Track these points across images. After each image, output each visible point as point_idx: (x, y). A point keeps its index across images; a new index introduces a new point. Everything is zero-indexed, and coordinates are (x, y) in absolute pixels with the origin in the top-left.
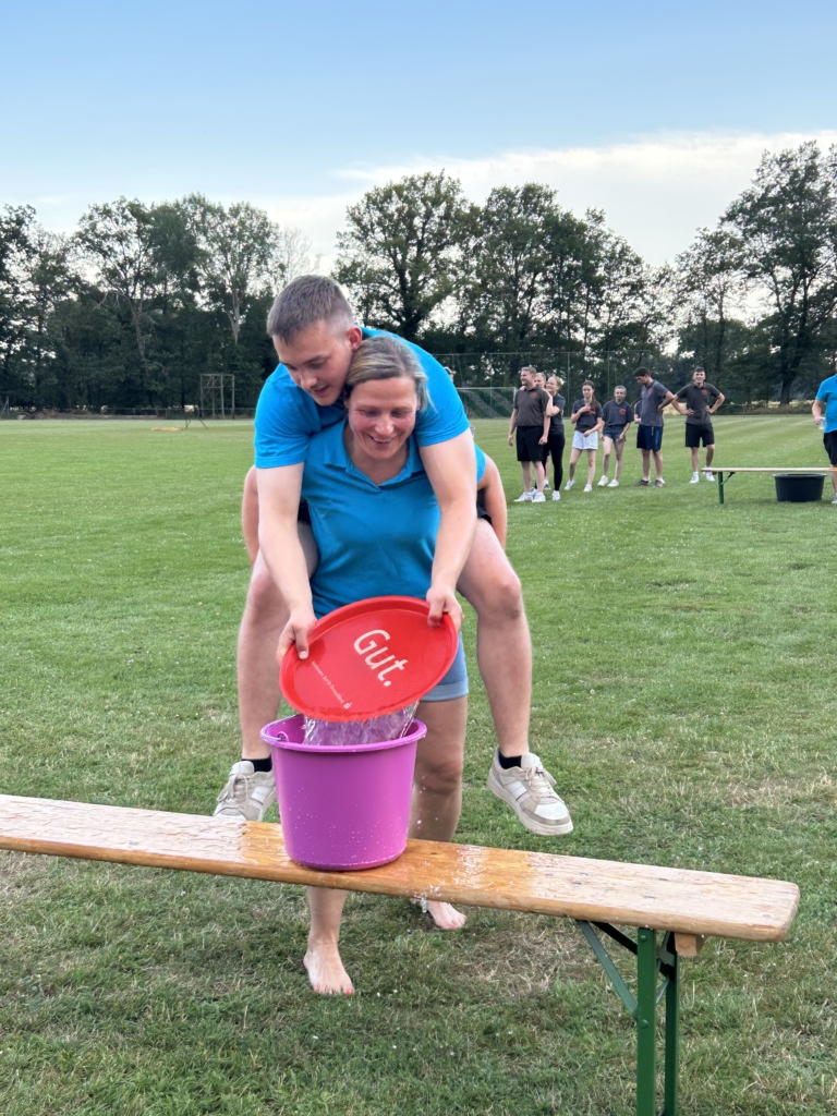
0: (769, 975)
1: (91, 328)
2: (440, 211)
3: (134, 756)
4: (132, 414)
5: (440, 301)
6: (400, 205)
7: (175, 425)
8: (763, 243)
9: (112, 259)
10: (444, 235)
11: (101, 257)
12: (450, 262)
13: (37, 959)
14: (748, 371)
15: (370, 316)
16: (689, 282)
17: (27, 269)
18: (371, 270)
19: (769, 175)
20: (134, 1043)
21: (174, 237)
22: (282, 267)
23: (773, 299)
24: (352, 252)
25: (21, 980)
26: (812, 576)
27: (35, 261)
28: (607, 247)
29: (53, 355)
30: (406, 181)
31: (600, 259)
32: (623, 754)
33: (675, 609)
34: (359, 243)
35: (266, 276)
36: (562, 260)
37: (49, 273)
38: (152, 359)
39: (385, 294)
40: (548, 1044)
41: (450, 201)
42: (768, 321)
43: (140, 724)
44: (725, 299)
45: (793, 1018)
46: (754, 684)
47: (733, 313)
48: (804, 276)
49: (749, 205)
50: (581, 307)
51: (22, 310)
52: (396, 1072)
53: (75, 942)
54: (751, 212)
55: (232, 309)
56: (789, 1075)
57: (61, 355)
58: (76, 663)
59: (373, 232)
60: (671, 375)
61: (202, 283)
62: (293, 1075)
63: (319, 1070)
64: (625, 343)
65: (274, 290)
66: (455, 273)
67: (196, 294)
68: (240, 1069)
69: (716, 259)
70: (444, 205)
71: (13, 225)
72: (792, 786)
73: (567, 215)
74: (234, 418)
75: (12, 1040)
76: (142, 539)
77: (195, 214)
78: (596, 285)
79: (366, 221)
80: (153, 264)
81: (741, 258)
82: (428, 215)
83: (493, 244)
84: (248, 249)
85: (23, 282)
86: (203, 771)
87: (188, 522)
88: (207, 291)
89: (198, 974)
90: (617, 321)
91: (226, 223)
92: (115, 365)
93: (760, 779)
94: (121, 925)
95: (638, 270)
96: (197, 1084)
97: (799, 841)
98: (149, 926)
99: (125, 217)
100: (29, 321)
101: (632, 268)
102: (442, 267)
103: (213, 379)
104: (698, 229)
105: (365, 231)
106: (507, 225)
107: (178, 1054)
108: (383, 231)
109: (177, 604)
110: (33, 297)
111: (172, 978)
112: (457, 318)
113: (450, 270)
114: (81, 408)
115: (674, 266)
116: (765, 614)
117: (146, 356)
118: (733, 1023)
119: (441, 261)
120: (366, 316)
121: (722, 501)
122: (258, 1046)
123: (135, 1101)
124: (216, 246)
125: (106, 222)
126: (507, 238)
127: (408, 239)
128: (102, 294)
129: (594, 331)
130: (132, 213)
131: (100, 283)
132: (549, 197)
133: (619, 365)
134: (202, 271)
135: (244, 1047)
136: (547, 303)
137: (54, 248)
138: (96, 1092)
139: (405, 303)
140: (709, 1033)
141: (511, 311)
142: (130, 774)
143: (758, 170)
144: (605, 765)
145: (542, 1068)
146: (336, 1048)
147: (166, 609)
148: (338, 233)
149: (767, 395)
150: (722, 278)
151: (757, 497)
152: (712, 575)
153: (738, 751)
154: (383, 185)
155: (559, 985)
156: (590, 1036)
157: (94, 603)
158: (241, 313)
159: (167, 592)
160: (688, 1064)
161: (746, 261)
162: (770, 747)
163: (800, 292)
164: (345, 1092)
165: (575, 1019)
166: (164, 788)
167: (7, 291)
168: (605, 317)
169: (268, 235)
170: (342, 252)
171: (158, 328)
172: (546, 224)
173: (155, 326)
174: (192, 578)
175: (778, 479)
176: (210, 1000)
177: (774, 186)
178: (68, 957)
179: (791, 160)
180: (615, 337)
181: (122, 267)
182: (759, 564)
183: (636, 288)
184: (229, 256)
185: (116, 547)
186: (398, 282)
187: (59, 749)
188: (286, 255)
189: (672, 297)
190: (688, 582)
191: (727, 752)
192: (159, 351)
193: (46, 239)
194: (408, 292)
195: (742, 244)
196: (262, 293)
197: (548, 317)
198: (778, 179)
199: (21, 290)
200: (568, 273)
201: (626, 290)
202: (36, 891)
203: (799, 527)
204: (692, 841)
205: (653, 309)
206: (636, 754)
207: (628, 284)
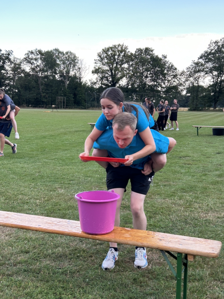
0: (211, 266)
1: (27, 84)
2: (123, 54)
3: (38, 201)
4: (38, 107)
5: (122, 79)
6: (112, 52)
7: (49, 111)
8: (210, 65)
9: (33, 65)
10: (123, 61)
11: (30, 65)
12: (125, 68)
13: (11, 256)
14: (205, 100)
15: (103, 82)
16: (190, 75)
17: (10, 67)
18: (103, 70)
19: (212, 46)
20: (38, 280)
21: (50, 60)
22: (79, 68)
23: (212, 80)
24: (98, 65)
25: (7, 262)
26: (222, 156)
27: (13, 65)
28: (167, 65)
29: (17, 91)
30: (113, 46)
31: (166, 68)
32: (171, 204)
33: (185, 164)
34: (100, 62)
35: (75, 71)
36: (155, 68)
37: (17, 68)
38: (44, 92)
39: (107, 76)
40: (151, 283)
41: (125, 51)
42: (210, 86)
43: (40, 192)
44: (199, 80)
45: (218, 278)
46: (207, 185)
47: (201, 84)
48: (221, 74)
49: (206, 54)
50: (160, 81)
51: (9, 78)
52: (109, 290)
53: (22, 252)
54: (206, 56)
55: (65, 79)
56: (217, 294)
57: (19, 91)
58: (22, 175)
59: (104, 59)
60: (184, 100)
61: (58, 72)
62: (81, 290)
63: (88, 289)
64: (172, 91)
65: (77, 75)
66: (126, 71)
67: (56, 75)
68: (67, 288)
69: (197, 68)
70: (123, 52)
71: (7, 55)
72: (217, 214)
73: (157, 56)
74: (65, 109)
75: (4, 278)
76: (40, 141)
77: (56, 53)
78: (164, 75)
79: (102, 56)
80: (44, 67)
81: (203, 69)
82: (119, 55)
83: (136, 64)
84: (70, 63)
85: (9, 71)
86: (57, 205)
87: (53, 137)
88: (59, 74)
89: (55, 261)
90: (170, 85)
91: (64, 56)
92: (34, 94)
93: (209, 211)
94: (34, 247)
95: (176, 71)
96: (55, 292)
97: (219, 229)
98: (42, 248)
99: (37, 54)
100: (11, 82)
101: (174, 71)
102: (123, 69)
103: (60, 98)
104: (192, 61)
105: (102, 59)
106: (140, 58)
107: (50, 283)
108: (107, 59)
109: (49, 160)
110: (12, 75)
111: (48, 262)
112: (126, 83)
113: (125, 70)
114: (24, 105)
115: (186, 71)
116: (210, 166)
117: (42, 92)
118: (201, 279)
119: (122, 68)
120: (102, 82)
121: (198, 135)
122: (72, 282)
123: (38, 296)
124: (62, 62)
125: (32, 55)
126: (140, 62)
127: (114, 61)
128: (31, 75)
129: (163, 88)
130: (39, 53)
131: (30, 72)
132: (152, 51)
133: (170, 97)
134: (58, 69)
135: (68, 282)
136: (151, 80)
137: (18, 62)
138: (28, 293)
139: (112, 79)
140: (195, 281)
141: (141, 82)
142: (37, 206)
143: (209, 45)
144: (166, 207)
145: (149, 290)
146: (93, 283)
147: (47, 161)
148: (95, 59)
149: (210, 106)
150: (199, 74)
151: (207, 134)
152: (195, 155)
153: (203, 204)
154: (107, 47)
155: (154, 267)
156: (162, 282)
157: (27, 158)
158: (68, 81)
159: (47, 156)
160: (189, 290)
161: (205, 70)
162: (211, 203)
163: (219, 78)
164: (95, 295)
165: (158, 277)
166: (46, 210)
167: (5, 73)
168: (166, 84)
169: (76, 60)
170: (96, 65)
171: (45, 84)
172: (151, 58)
173: (45, 83)
174: (54, 152)
175: (213, 129)
176: (59, 269)
177: (213, 49)
178: (20, 256)
179: (218, 42)
180: (169, 89)
181: (36, 67)
182: (208, 152)
183: (175, 76)
184: (65, 65)
185: (33, 143)
186: (110, 73)
187: (18, 198)
188: (80, 65)
189: (185, 79)
190: (188, 157)
191: (199, 204)
192: (46, 90)
193: (16, 59)
194: (113, 76)
195: (204, 65)
196: (74, 75)
197: (151, 84)
198: (214, 48)
199: (9, 73)
200: (157, 72)
201: (172, 77)
202: (11, 237)
203: (219, 142)
204: (190, 228)
205: (179, 82)
206: (175, 204)
207: (173, 75)
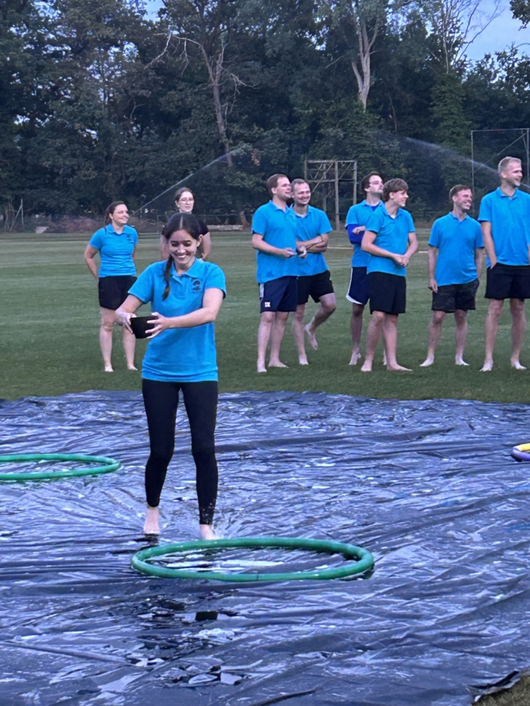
1: (148, 93)
38: (237, 139)
92: (182, 150)
103: (324, 168)
110: (68, 48)
117: (228, 134)
192: (248, 125)
196: (406, 32)
